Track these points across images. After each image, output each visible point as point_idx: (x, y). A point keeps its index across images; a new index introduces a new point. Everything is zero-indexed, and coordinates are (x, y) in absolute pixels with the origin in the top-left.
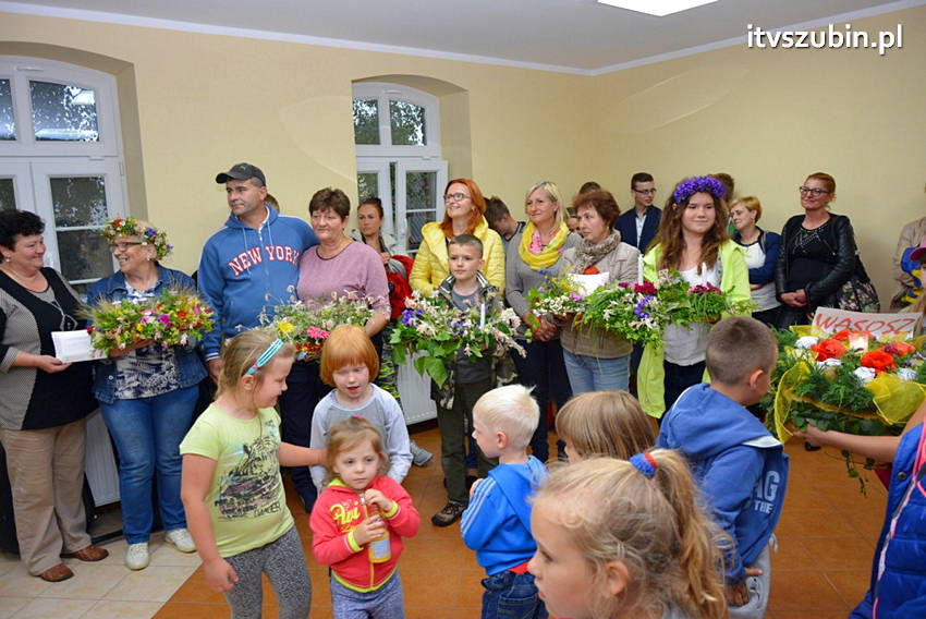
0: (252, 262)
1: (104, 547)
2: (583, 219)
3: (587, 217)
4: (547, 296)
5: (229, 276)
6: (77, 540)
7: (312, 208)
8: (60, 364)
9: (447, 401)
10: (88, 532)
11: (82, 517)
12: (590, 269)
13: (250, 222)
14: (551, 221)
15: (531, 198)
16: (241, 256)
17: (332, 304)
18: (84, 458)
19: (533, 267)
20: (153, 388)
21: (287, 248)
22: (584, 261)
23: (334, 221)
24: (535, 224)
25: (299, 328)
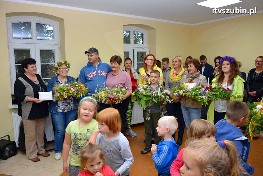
0: (94, 75)
1: (49, 153)
2: (189, 67)
3: (191, 66)
4: (178, 89)
5: (87, 79)
6: (42, 150)
7: (111, 61)
8: (40, 101)
9: (148, 118)
10: (44, 148)
11: (43, 144)
12: (191, 82)
13: (94, 64)
14: (179, 67)
15: (174, 60)
16: (91, 73)
17: (116, 89)
18: (45, 128)
19: (174, 81)
20: (68, 109)
21: (104, 72)
22: (189, 79)
23: (117, 65)
24: (175, 68)
25: (106, 95)
